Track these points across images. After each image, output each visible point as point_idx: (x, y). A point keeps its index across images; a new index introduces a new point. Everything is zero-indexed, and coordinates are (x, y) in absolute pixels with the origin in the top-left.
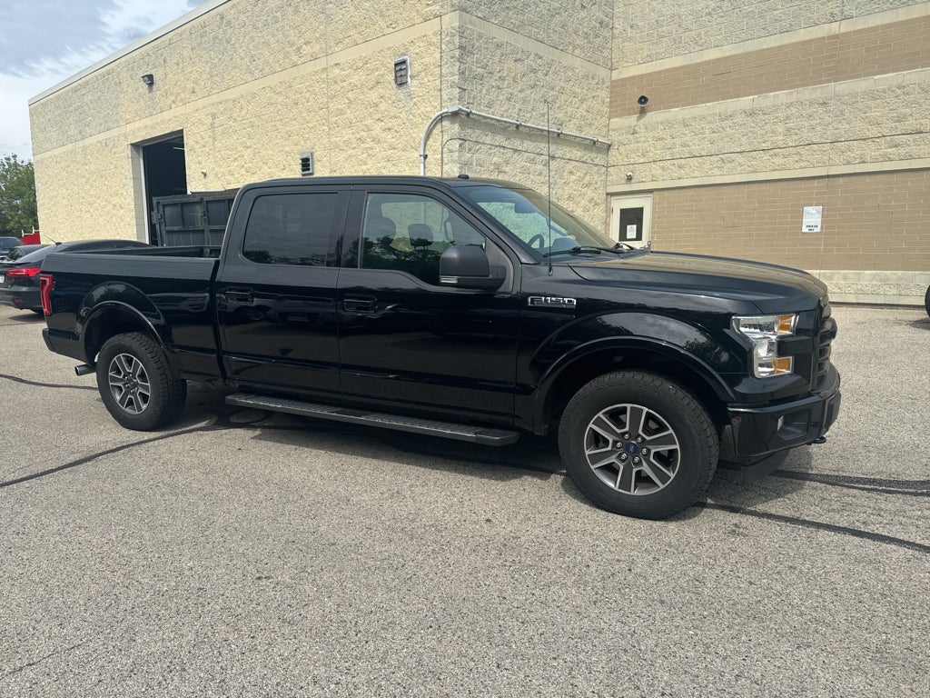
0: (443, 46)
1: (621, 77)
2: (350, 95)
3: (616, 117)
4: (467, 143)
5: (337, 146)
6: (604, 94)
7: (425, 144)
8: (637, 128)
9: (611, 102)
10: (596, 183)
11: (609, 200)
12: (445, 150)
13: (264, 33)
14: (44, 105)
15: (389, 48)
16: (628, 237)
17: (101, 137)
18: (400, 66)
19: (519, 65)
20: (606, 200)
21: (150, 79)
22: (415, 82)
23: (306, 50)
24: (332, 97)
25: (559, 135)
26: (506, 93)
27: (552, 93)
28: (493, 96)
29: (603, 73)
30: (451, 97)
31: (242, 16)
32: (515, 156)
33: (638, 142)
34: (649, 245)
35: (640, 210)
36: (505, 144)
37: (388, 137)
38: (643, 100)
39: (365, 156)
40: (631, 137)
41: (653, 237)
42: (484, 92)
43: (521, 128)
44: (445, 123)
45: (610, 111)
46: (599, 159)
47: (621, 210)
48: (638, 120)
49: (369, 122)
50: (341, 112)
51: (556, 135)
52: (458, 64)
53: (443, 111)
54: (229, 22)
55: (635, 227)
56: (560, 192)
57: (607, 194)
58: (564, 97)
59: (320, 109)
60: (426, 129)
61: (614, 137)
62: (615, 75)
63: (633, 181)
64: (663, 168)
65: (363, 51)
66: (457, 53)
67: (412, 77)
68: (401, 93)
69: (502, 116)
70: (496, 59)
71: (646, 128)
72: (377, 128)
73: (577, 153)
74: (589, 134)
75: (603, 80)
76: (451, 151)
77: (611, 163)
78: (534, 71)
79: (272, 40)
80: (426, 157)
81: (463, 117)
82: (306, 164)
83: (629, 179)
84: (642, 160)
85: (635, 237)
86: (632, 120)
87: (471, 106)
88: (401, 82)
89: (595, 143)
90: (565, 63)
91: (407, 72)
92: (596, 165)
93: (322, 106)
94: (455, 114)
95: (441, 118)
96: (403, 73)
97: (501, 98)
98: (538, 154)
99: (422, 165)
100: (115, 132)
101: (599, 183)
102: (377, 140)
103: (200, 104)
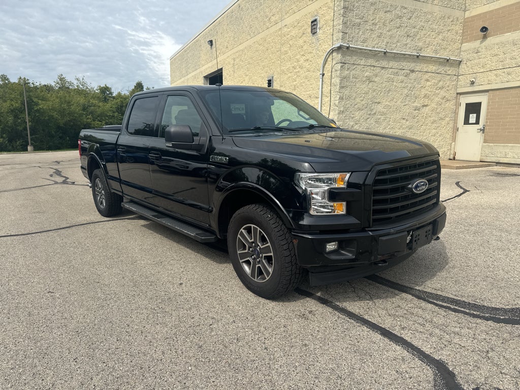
0: (335, 8)
1: (472, 15)
2: (291, 42)
3: (466, 42)
4: (346, 65)
5: (283, 71)
6: (458, 28)
7: (324, 67)
8: (480, 49)
9: (463, 33)
10: (448, 87)
11: (458, 97)
12: (333, 70)
13: (256, 12)
14: (175, 59)
15: (309, 13)
16: (470, 122)
17: (193, 74)
18: (314, 22)
19: (388, 15)
20: (456, 98)
21: (211, 42)
22: (321, 31)
23: (273, 19)
24: (282, 45)
25: (418, 57)
26: (377, 33)
27: (413, 30)
28: (367, 35)
29: (458, 13)
30: (338, 38)
31: (247, 4)
32: (382, 71)
33: (480, 58)
34: (484, 128)
35: (479, 104)
36: (376, 64)
37: (306, 64)
38: (484, 29)
39: (295, 76)
40: (475, 55)
41: (487, 122)
42: (361, 33)
43: (388, 54)
44: (335, 54)
45: (462, 39)
46: (451, 71)
47: (466, 104)
48: (481, 43)
49: (298, 57)
50: (286, 52)
51: (416, 57)
52: (342, 18)
53: (334, 47)
54: (242, 8)
55: (475, 115)
56: (418, 93)
57: (457, 94)
58: (424, 32)
59: (278, 51)
60: (324, 59)
61: (464, 56)
62: (467, 14)
63: (475, 84)
64: (496, 75)
65: (297, 16)
66: (342, 11)
67: (320, 28)
68: (314, 39)
69: (374, 47)
70: (371, 12)
71: (486, 48)
72: (302, 60)
73: (432, 68)
74: (444, 55)
75: (458, 18)
76: (336, 71)
77: (461, 73)
78: (400, 17)
79: (259, 16)
80: (323, 75)
81: (344, 49)
82: (270, 83)
83: (473, 83)
84: (482, 70)
85: (475, 122)
86: (476, 44)
87: (351, 42)
88: (314, 33)
89: (448, 60)
90: (425, 10)
91: (317, 26)
92: (449, 75)
93: (278, 50)
94: (340, 48)
95: (333, 51)
96: (315, 27)
97: (373, 36)
98: (401, 69)
99: (321, 80)
100: (198, 71)
101: (451, 87)
102: (301, 67)
103: (230, 53)
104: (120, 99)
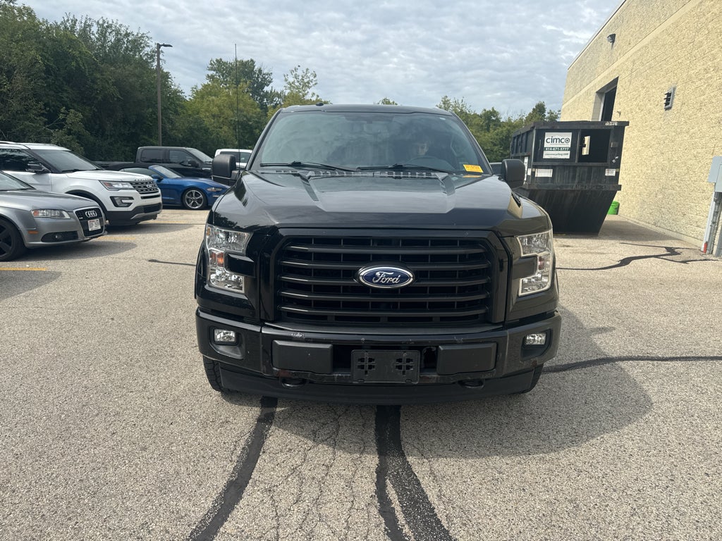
2: (710, 26)
5: (691, 78)
14: (573, 68)
17: (586, 88)
21: (613, 37)
24: (698, 31)
50: (701, 44)
59: (690, 43)
82: (668, 98)
100: (592, 84)
103: (632, 52)
104: (507, 127)
